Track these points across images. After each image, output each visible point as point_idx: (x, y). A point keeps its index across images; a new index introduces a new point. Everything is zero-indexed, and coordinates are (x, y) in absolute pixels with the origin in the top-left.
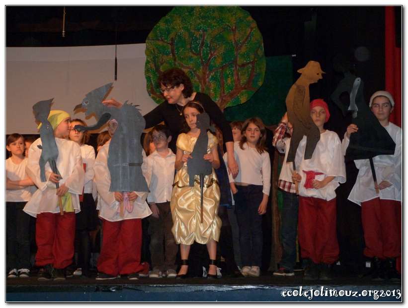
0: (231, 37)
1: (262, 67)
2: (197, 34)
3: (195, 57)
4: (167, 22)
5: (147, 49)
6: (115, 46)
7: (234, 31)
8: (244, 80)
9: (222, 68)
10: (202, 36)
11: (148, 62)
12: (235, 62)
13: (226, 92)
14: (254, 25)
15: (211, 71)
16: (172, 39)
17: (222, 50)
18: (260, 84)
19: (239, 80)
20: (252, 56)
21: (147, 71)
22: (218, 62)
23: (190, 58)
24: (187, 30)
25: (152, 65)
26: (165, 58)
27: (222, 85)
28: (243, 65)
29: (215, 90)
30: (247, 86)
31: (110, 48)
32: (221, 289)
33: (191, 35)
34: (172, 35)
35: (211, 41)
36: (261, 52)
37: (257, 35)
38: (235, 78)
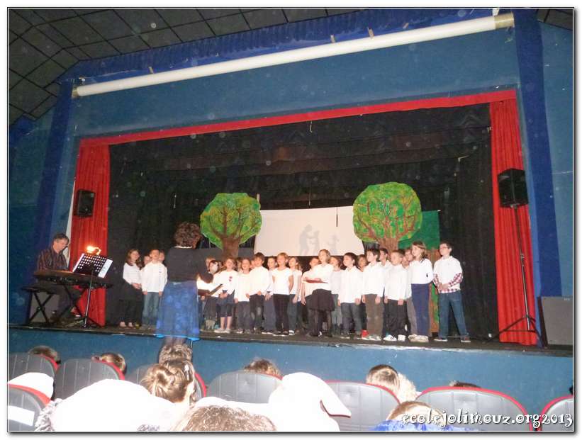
0: (401, 202)
1: (420, 218)
2: (382, 200)
3: (381, 213)
4: (365, 194)
5: (354, 210)
6: (335, 208)
7: (403, 198)
8: (409, 225)
9: (397, 219)
10: (385, 201)
11: (354, 216)
12: (404, 215)
13: (399, 232)
14: (415, 194)
15: (390, 220)
16: (368, 204)
17: (396, 208)
18: (419, 227)
19: (407, 225)
20: (414, 212)
21: (354, 221)
22: (395, 215)
23: (378, 213)
24: (376, 198)
25: (357, 218)
26: (364, 213)
27: (396, 229)
28: (409, 217)
29: (393, 232)
30: (411, 229)
31: (334, 209)
32: (399, 349)
33: (378, 200)
34: (368, 201)
35: (390, 204)
36: (419, 209)
37: (417, 200)
38: (404, 224)
